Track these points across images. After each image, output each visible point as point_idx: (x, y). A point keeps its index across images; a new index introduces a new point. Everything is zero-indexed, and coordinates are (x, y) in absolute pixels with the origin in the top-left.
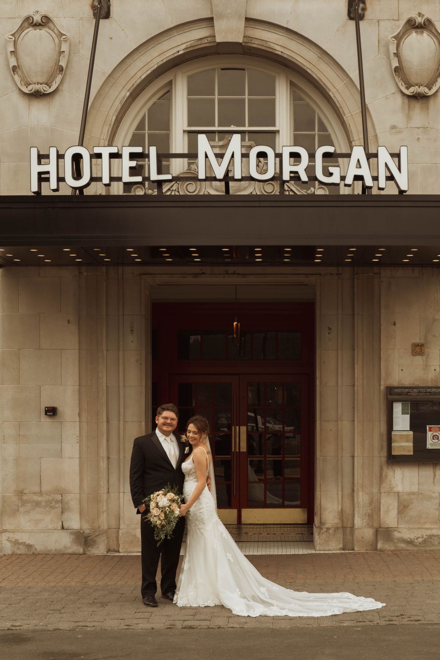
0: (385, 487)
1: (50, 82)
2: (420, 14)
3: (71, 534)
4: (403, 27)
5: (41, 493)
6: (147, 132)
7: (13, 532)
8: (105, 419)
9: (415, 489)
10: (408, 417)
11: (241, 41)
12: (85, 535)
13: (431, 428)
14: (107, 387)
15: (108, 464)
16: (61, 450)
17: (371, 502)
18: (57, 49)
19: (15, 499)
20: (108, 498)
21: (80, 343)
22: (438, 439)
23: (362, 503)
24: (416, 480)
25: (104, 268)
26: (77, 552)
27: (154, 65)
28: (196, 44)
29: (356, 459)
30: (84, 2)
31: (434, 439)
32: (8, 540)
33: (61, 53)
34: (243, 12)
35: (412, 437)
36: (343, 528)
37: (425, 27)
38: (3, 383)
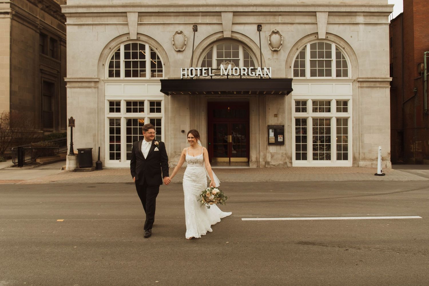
0: (268, 151)
1: (182, 48)
2: (276, 30)
4: (271, 33)
6: (206, 60)
7: (173, 162)
9: (275, 151)
10: (273, 133)
11: (230, 37)
13: (279, 136)
14: (197, 125)
17: (264, 155)
19: (174, 154)
21: (190, 114)
23: (262, 155)
24: (275, 149)
25: (197, 95)
27: (208, 43)
28: (219, 38)
29: (260, 144)
30: (191, 28)
31: (280, 139)
32: (172, 164)
33: (185, 40)
34: (231, 30)
35: (274, 138)
36: (257, 162)
37: (277, 33)
38: (171, 124)
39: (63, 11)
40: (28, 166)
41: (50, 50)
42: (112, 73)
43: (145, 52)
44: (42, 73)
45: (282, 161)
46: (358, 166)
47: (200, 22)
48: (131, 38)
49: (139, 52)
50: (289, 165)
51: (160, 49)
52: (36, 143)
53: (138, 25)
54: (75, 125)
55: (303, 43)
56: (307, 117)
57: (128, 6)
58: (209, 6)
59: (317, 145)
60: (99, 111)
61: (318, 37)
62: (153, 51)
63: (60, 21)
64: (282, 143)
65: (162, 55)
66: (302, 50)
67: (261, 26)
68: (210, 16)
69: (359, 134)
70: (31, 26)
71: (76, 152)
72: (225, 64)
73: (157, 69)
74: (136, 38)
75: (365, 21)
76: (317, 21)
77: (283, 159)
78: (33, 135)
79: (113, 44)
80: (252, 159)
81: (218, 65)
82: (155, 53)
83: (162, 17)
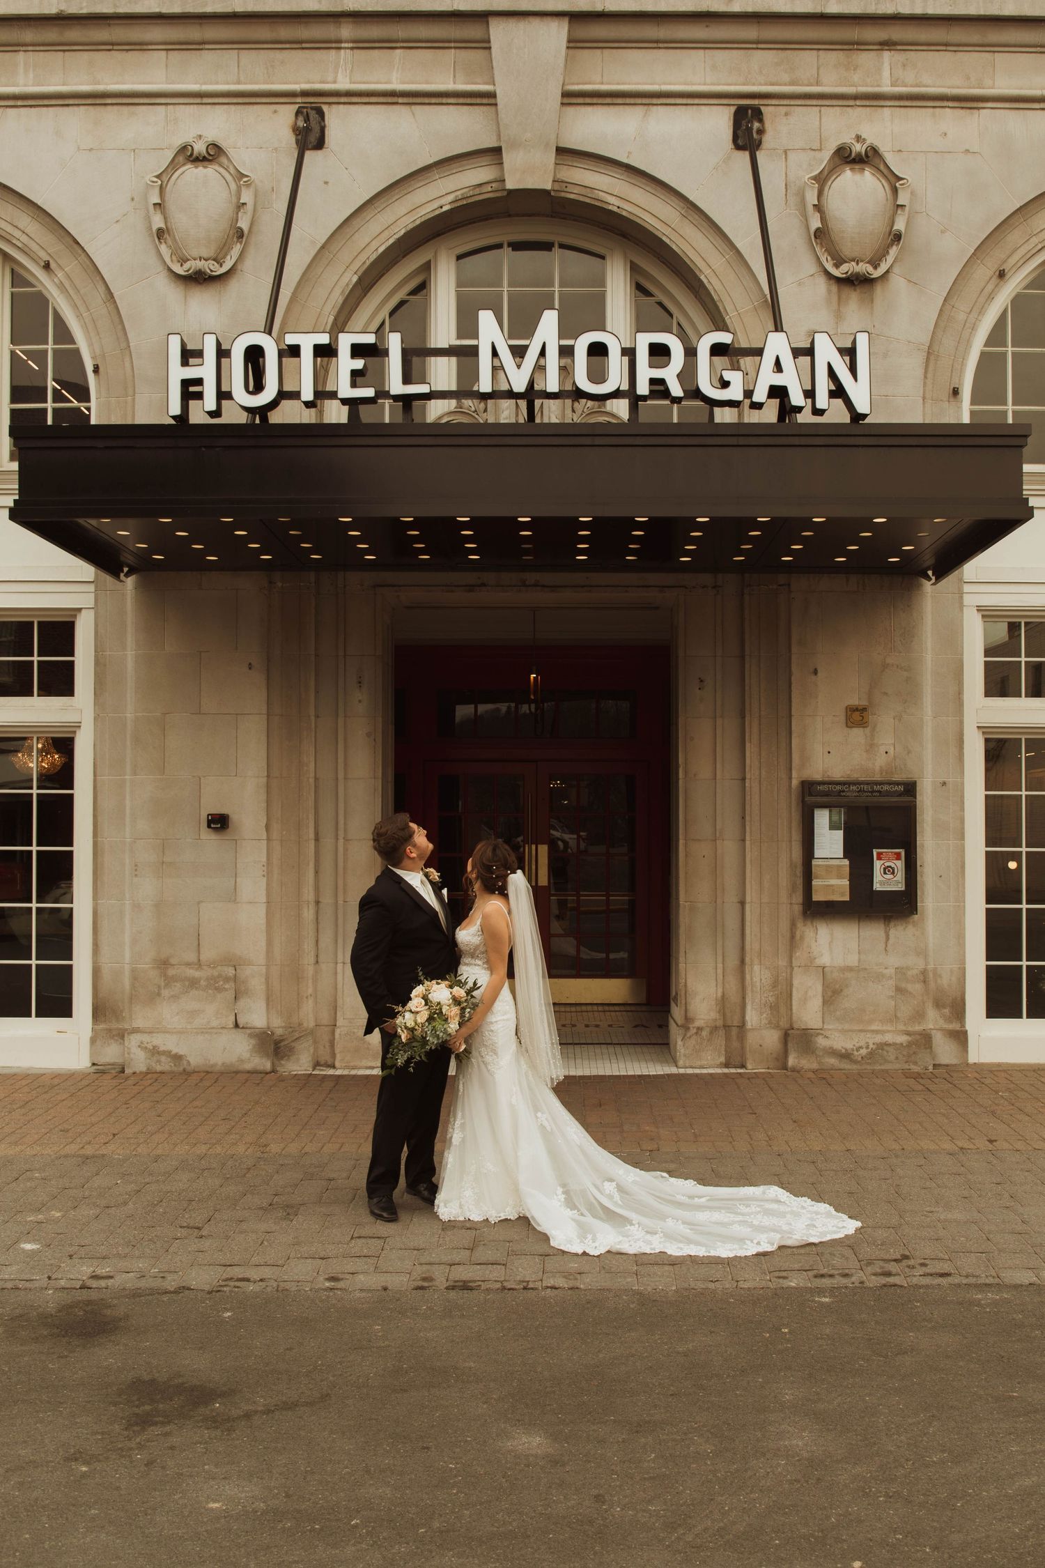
0: (800, 956)
1: (220, 256)
2: (858, 138)
3: (251, 1036)
4: (830, 160)
5: (199, 964)
7: (150, 1032)
8: (312, 835)
9: (852, 960)
10: (839, 835)
11: (548, 186)
12: (275, 1037)
13: (881, 853)
14: (316, 779)
15: (317, 913)
16: (235, 889)
17: (775, 984)
18: (234, 200)
19: (154, 973)
20: (316, 972)
21: (268, 704)
22: (893, 873)
23: (758, 984)
24: (854, 945)
25: (312, 575)
26: (260, 1067)
27: (399, 229)
28: (471, 193)
29: (748, 907)
30: (281, 123)
31: (888, 874)
32: (141, 1046)
33: (241, 207)
34: (553, 137)
35: (847, 870)
36: (726, 1027)
37: (867, 159)
38: (134, 773)
45: (901, 1027)
47: (343, 84)
50: (945, 1052)
51: (68, 266)
55: (1041, 237)
62: (33, 286)
64: (901, 905)
65: (82, 309)
66: (1025, 289)
67: (758, 114)
68: (411, 44)
73: (49, 405)
77: (906, 1010)
80: (691, 1008)
82: (41, 301)
83: (86, 55)
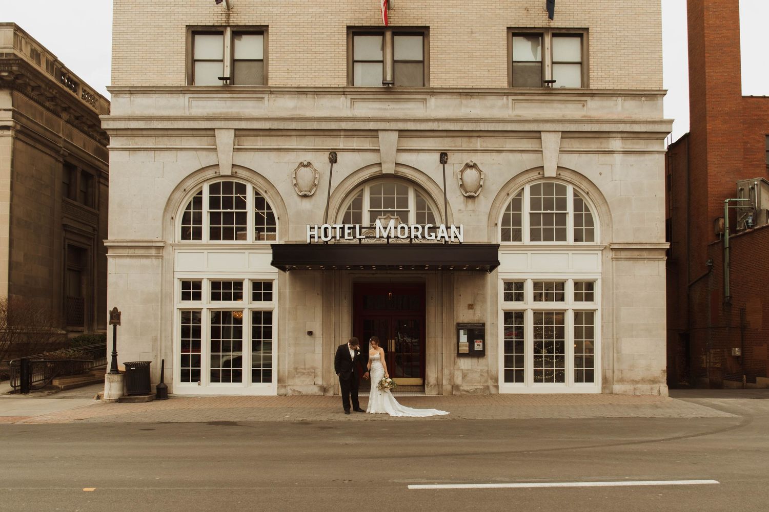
0: (456, 367)
1: (310, 190)
2: (471, 161)
3: (318, 387)
4: (464, 166)
6: (352, 211)
7: (293, 386)
8: (333, 337)
9: (470, 368)
10: (466, 336)
11: (393, 173)
12: (324, 388)
13: (476, 341)
14: (334, 323)
16: (314, 350)
17: (450, 374)
18: (314, 176)
19: (294, 371)
21: (323, 303)
22: (480, 346)
23: (446, 374)
24: (470, 364)
25: (334, 272)
26: (321, 395)
27: (356, 183)
28: (374, 174)
29: (443, 355)
30: (326, 155)
31: (478, 346)
32: (291, 389)
33: (315, 178)
34: (394, 160)
35: (468, 345)
36: (438, 385)
37: (474, 166)
38: (289, 321)
39: (104, 125)
40: (38, 392)
41: (81, 191)
42: (188, 233)
43: (245, 197)
44: (66, 230)
45: (482, 384)
46: (612, 393)
47: (341, 147)
48: (221, 174)
49: (235, 197)
50: (493, 391)
51: (271, 192)
52: (53, 353)
53: (234, 151)
54: (121, 321)
55: (519, 184)
56: (525, 310)
57: (218, 119)
58: (356, 120)
59: (541, 357)
60: (164, 298)
61: (544, 174)
62: (260, 195)
63: (99, 142)
64: (481, 354)
65: (275, 203)
66: (516, 196)
67: (446, 155)
68: (359, 136)
69: (613, 338)
70: (48, 151)
71: (122, 367)
72: (385, 219)
73: (265, 226)
74: (229, 173)
75: (624, 148)
76: (542, 148)
77: (483, 380)
78: (49, 338)
79: (190, 183)
80: (429, 381)
81: (373, 220)
82: (263, 199)
83: (275, 138)
